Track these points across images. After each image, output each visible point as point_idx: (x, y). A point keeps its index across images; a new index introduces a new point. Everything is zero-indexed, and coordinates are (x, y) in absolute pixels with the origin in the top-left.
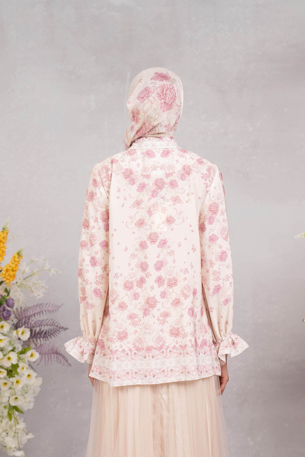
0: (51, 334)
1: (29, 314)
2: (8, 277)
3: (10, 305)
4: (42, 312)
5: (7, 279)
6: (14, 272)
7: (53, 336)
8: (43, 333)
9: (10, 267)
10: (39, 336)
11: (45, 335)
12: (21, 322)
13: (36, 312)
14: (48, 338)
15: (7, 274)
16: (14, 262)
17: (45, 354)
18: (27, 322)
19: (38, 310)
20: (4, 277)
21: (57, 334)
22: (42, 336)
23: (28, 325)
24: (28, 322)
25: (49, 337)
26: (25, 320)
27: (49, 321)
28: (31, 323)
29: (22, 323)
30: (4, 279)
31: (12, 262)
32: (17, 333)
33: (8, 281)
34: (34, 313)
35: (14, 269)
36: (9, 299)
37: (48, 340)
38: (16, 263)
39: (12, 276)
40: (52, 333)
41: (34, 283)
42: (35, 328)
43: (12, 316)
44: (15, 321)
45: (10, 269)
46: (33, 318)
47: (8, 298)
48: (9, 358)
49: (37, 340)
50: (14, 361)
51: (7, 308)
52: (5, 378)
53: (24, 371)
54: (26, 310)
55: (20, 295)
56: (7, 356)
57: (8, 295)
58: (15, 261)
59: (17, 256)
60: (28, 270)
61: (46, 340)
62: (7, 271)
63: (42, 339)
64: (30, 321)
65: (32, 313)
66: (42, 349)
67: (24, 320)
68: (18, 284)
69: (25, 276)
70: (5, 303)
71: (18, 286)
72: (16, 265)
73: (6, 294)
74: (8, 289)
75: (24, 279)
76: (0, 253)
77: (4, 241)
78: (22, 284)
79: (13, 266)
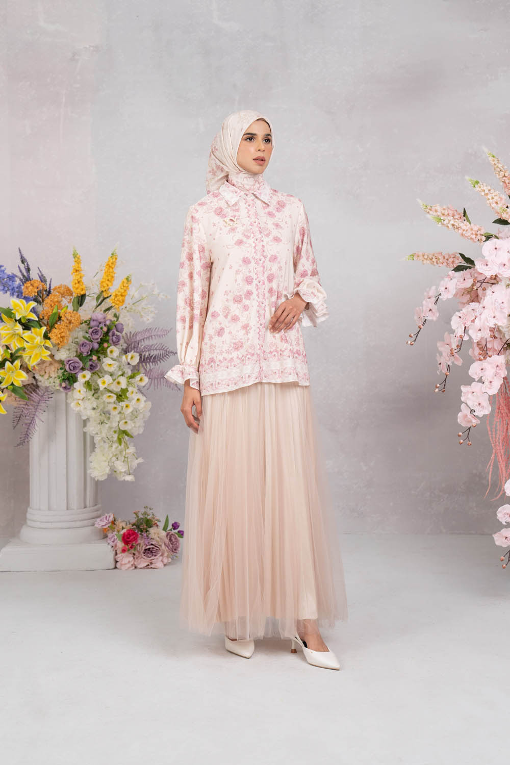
1: (138, 339)
2: (118, 303)
3: (119, 330)
4: (152, 336)
5: (116, 304)
6: (123, 297)
7: (163, 360)
8: (153, 358)
9: (119, 292)
10: (148, 360)
11: (155, 359)
12: (130, 347)
13: (146, 337)
14: (157, 363)
15: (116, 299)
16: (122, 287)
17: (155, 378)
18: (136, 347)
19: (147, 335)
20: (113, 302)
21: (166, 359)
22: (152, 360)
23: (137, 349)
24: (138, 347)
26: (135, 345)
27: (158, 346)
28: (140, 349)
29: (131, 348)
30: (113, 304)
31: (121, 287)
32: (127, 358)
33: (117, 306)
34: (143, 338)
35: (123, 294)
36: (118, 324)
38: (125, 288)
39: (121, 301)
40: (161, 357)
41: (143, 308)
42: (144, 353)
43: (122, 341)
44: (125, 346)
45: (119, 294)
46: (143, 343)
47: (117, 323)
48: (119, 383)
49: (146, 365)
50: (124, 386)
51: (116, 333)
52: (114, 403)
53: (133, 395)
54: (136, 334)
55: (129, 320)
56: (117, 381)
57: (117, 320)
58: (124, 286)
59: (125, 281)
60: (137, 295)
61: (155, 365)
62: (116, 295)
63: (151, 364)
64: (140, 345)
65: (141, 338)
66: (152, 373)
67: (133, 345)
68: (128, 309)
69: (134, 300)
70: (114, 327)
71: (128, 311)
72: (125, 291)
73: (116, 319)
74: (118, 315)
75: (133, 304)
76: (109, 278)
77: (113, 266)
78: (131, 309)
79: (123, 291)
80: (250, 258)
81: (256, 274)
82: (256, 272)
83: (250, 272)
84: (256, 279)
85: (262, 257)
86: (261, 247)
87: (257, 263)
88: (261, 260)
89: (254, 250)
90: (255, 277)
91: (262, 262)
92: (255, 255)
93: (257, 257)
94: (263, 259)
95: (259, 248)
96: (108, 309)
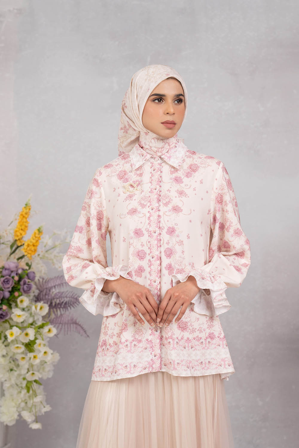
0: (71, 305)
1: (50, 285)
2: (30, 252)
3: (31, 278)
4: (62, 284)
5: (29, 253)
6: (35, 247)
7: (73, 306)
8: (63, 304)
9: (31, 242)
10: (59, 306)
11: (65, 305)
12: (42, 293)
13: (57, 284)
14: (67, 309)
15: (28, 249)
16: (34, 238)
17: (65, 323)
18: (47, 293)
19: (58, 282)
20: (26, 252)
21: (77, 305)
22: (62, 306)
23: (48, 296)
24: (49, 294)
25: (69, 308)
26: (46, 292)
27: (68, 294)
28: (51, 295)
29: (43, 295)
30: (26, 254)
31: (33, 237)
32: (36, 308)
33: (29, 255)
34: (55, 285)
35: (35, 244)
36: (31, 272)
37: (68, 310)
38: (37, 239)
39: (33, 251)
40: (72, 303)
41: (55, 256)
42: (55, 300)
43: (34, 289)
45: (31, 244)
46: (54, 290)
47: (29, 271)
48: (26, 334)
49: (57, 311)
50: (32, 337)
51: (28, 281)
52: (23, 353)
53: (41, 347)
54: (47, 282)
55: (42, 266)
57: (29, 269)
58: (36, 237)
59: (37, 232)
60: (50, 243)
61: (66, 311)
62: (29, 245)
63: (61, 309)
64: (51, 292)
65: (53, 285)
66: (62, 319)
67: (45, 291)
68: (40, 256)
70: (26, 276)
71: (41, 258)
72: (37, 241)
73: (27, 268)
74: (30, 264)
75: (46, 252)
76: (23, 227)
77: (26, 216)
78: (44, 256)
79: (34, 241)
80: (143, 230)
81: (149, 248)
82: (149, 246)
83: (142, 245)
84: (149, 254)
85: (157, 229)
86: (156, 218)
87: (150, 236)
88: (155, 232)
89: (148, 221)
90: (148, 251)
91: (156, 234)
92: (148, 226)
93: (151, 229)
94: (158, 231)
95: (154, 218)
96: (21, 258)
